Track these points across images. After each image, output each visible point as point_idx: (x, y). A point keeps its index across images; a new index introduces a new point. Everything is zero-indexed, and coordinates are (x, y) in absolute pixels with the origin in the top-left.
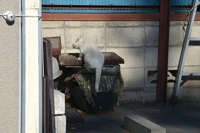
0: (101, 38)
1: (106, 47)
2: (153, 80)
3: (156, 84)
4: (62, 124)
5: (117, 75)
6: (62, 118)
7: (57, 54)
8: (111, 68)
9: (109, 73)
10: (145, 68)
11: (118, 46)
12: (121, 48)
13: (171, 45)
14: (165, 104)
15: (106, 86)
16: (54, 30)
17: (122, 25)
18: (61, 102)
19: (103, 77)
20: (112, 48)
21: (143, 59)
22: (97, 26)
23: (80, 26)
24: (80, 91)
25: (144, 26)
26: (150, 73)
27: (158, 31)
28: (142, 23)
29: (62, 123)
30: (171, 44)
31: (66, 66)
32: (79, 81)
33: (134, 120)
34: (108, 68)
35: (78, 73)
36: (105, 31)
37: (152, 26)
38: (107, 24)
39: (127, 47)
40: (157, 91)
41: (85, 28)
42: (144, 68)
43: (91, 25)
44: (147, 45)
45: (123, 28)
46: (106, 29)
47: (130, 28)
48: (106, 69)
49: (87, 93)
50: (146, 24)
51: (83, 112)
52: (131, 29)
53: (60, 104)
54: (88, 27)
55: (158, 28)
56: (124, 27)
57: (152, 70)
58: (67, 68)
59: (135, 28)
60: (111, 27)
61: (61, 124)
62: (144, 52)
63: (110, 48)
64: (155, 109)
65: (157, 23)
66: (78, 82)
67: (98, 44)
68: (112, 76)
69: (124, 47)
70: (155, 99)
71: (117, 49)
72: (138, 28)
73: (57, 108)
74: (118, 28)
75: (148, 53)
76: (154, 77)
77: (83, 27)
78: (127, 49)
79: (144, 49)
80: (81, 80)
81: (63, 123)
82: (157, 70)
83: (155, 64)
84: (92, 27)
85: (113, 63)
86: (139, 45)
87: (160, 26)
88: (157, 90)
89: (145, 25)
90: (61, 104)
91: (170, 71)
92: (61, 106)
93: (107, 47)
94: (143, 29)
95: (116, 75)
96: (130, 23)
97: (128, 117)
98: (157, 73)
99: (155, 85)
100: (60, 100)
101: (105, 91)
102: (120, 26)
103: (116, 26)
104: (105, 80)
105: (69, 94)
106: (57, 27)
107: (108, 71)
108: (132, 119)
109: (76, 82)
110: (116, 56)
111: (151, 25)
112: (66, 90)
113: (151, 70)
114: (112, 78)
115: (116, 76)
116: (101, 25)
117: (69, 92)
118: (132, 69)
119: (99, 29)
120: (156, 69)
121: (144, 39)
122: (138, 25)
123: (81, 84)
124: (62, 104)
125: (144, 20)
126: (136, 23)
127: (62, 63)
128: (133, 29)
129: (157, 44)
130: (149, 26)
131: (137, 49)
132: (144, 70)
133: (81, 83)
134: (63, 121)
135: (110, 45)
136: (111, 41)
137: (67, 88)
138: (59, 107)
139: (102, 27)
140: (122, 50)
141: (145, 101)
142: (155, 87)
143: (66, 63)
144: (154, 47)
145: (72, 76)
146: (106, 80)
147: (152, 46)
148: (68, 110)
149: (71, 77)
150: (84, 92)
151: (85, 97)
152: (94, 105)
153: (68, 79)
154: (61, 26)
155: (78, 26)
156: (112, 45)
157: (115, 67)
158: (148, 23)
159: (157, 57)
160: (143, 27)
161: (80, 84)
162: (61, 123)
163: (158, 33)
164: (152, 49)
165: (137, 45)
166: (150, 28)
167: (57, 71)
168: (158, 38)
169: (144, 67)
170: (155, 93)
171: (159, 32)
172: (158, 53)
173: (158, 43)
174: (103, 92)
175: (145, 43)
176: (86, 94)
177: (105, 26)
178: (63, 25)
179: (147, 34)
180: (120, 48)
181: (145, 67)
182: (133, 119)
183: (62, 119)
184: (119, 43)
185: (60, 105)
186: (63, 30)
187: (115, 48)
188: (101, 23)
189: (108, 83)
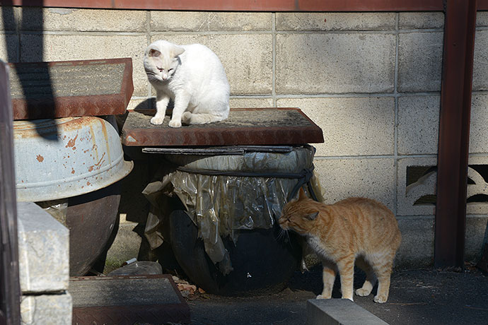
0: (262, 65)
1: (277, 94)
2: (423, 193)
3: (432, 207)
4: (58, 322)
5: (299, 178)
6: (59, 302)
7: (112, 110)
8: (282, 155)
9: (276, 170)
10: (400, 157)
11: (313, 90)
12: (325, 96)
13: (479, 87)
14: (460, 269)
15: (264, 210)
16: (116, 37)
17: (327, 24)
18: (57, 255)
19: (256, 183)
20: (296, 96)
21: (391, 130)
22: (249, 28)
23: (198, 27)
24: (188, 226)
25: (397, 28)
26: (414, 174)
27: (440, 44)
28: (391, 18)
29: (59, 317)
30: (483, 84)
31: (144, 147)
32: (185, 193)
33: (331, 315)
34: (272, 155)
35: (182, 171)
36: (275, 43)
37: (422, 28)
38: (280, 22)
39: (343, 94)
40: (436, 229)
41: (211, 33)
42: (397, 157)
43: (231, 25)
44: (404, 86)
45: (329, 35)
46: (278, 36)
47: (352, 35)
48: (266, 158)
49: (206, 231)
50: (402, 21)
51: (197, 289)
52: (355, 37)
53: (52, 259)
54: (222, 29)
55: (441, 35)
56: (334, 31)
57: (420, 164)
58: (148, 154)
59: (368, 36)
60: (293, 30)
61: (55, 322)
62: (396, 106)
63: (291, 96)
64: (425, 283)
65: (438, 20)
66: (182, 198)
67: (251, 84)
68: (286, 181)
69: (334, 94)
70: (429, 252)
71: (311, 99)
72: (375, 36)
73: (45, 273)
74: (314, 36)
75: (407, 111)
76: (428, 186)
77: (206, 29)
78: (344, 100)
79: (396, 99)
80: (190, 192)
81: (62, 319)
82: (435, 164)
83: (431, 145)
84: (233, 29)
85: (289, 142)
86: (382, 87)
87: (445, 28)
88: (435, 225)
89: (400, 26)
90: (55, 260)
91: (476, 167)
92: (56, 266)
93: (281, 92)
94: (393, 38)
95: (295, 177)
96: (354, 20)
97: (315, 304)
98: (436, 173)
99: (430, 209)
100: (54, 246)
101: (262, 224)
102: (321, 26)
103: (309, 27)
104: (262, 192)
105: (159, 234)
106: (124, 29)
107: (271, 166)
108: (324, 310)
109: (176, 197)
110: (302, 119)
111: (419, 25)
112: (151, 221)
113: (416, 164)
114: (284, 186)
115: (296, 180)
116: (261, 25)
117: (159, 228)
118: (357, 162)
119: (255, 38)
120: (433, 162)
121: (397, 69)
122: (376, 25)
123: (189, 203)
124: (61, 261)
125: (396, 9)
126: (372, 20)
127: (131, 140)
128: (362, 38)
129: (436, 84)
130: (413, 27)
131: (374, 99)
132: (396, 165)
133: (191, 200)
134: (61, 311)
135: (288, 86)
136: (292, 73)
137: (151, 216)
138: (51, 268)
139: (265, 29)
140: (327, 100)
141: (399, 258)
142: (430, 217)
143: (145, 140)
144: (428, 92)
145: (166, 179)
146: (265, 193)
147: (421, 91)
148: (147, 281)
149: (162, 181)
150: (198, 228)
151: (201, 243)
152: (228, 268)
153: (152, 187)
154: (138, 27)
155: (191, 26)
156: (295, 87)
157: (293, 153)
158: (408, 18)
159: (437, 122)
160: (393, 32)
161: (186, 202)
162: (56, 317)
163: (441, 50)
164: (419, 98)
165: (373, 85)
166: (415, 35)
167: (115, 162)
168: (440, 64)
169: (396, 154)
170: (430, 236)
171: (444, 46)
172: (438, 113)
173: (439, 82)
174: (255, 230)
175: (400, 82)
176: (204, 234)
177: (274, 29)
178: (144, 24)
179: (407, 55)
180: (321, 96)
181: (399, 155)
182: (327, 312)
183: (58, 306)
184: (318, 81)
185: (53, 262)
186: (144, 38)
187: (304, 96)
188: (262, 19)
189: (273, 201)
